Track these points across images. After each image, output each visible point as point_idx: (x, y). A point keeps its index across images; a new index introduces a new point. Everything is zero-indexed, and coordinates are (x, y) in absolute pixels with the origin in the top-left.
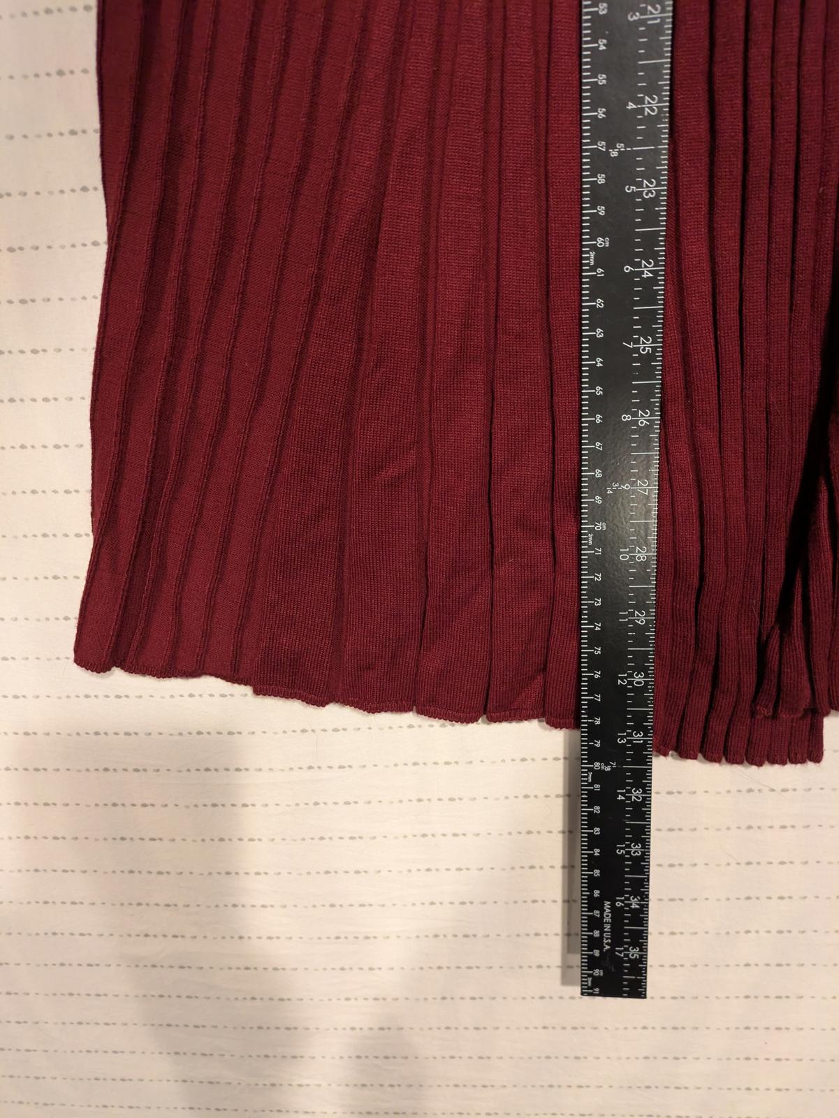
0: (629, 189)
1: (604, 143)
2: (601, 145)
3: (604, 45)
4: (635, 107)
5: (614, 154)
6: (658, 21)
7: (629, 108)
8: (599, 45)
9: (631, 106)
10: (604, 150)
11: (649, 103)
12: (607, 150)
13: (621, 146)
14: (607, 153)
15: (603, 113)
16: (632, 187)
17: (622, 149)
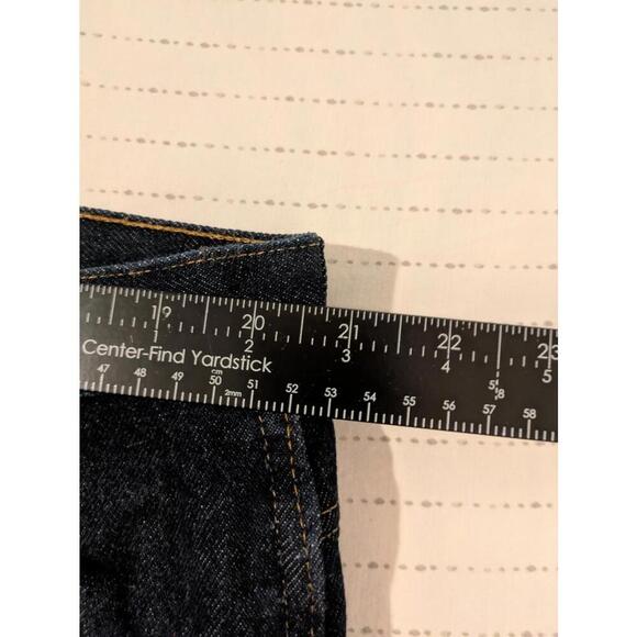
0: (547, 378)
1: (486, 406)
2: (488, 409)
3: (371, 395)
4: (448, 363)
5: (501, 394)
6: (357, 326)
7: (448, 369)
8: (370, 401)
9: (446, 367)
10: (494, 407)
11: (446, 344)
12: (493, 402)
13: (493, 384)
14: (498, 403)
15: (450, 403)
16: (546, 374)
17: (497, 383)
